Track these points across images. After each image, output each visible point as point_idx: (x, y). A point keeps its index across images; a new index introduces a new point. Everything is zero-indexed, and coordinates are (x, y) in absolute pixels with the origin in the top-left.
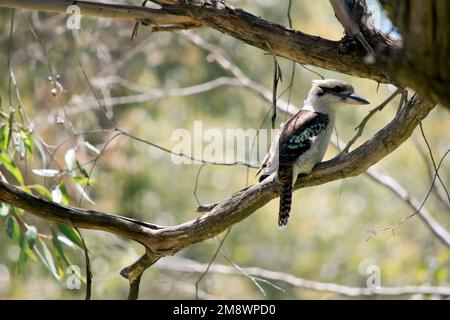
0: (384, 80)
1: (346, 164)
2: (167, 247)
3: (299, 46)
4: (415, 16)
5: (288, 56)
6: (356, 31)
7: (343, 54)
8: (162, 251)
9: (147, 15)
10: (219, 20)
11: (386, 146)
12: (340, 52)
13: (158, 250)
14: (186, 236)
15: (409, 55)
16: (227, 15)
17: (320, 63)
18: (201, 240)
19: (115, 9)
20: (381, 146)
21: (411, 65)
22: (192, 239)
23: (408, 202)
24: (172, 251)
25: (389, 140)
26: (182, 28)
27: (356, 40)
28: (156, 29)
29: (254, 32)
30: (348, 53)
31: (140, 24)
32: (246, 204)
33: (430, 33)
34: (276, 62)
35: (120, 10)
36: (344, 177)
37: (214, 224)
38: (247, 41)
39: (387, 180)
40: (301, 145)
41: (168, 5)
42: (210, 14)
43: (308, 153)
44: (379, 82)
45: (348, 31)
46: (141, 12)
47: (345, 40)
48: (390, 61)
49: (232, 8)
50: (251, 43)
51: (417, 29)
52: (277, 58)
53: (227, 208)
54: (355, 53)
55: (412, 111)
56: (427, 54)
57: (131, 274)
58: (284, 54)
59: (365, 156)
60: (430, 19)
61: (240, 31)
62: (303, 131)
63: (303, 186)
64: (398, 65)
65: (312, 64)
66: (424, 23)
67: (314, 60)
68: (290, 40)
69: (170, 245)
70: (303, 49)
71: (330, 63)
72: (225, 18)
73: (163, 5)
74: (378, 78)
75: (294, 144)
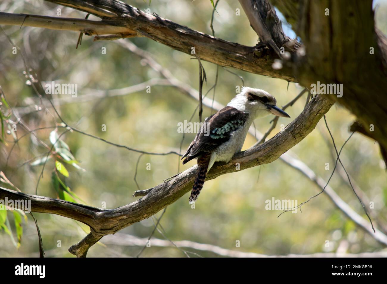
0: (293, 79)
1: (261, 153)
2: (109, 227)
3: (220, 51)
4: (315, 27)
5: (211, 60)
6: (268, 38)
7: (258, 57)
8: (105, 231)
9: (90, 27)
10: (151, 30)
11: (294, 137)
12: (255, 56)
13: (101, 230)
14: (125, 217)
15: (310, 61)
16: (158, 25)
17: (238, 66)
18: (138, 221)
19: (62, 22)
20: (291, 137)
21: (313, 70)
22: (130, 220)
23: (315, 182)
24: (114, 230)
25: (297, 132)
26: (119, 37)
27: (269, 46)
28: (98, 38)
29: (182, 40)
30: (262, 57)
31: (84, 34)
32: (176, 189)
33: (327, 42)
34: (201, 66)
35: (66, 22)
36: (259, 164)
37: (149, 206)
38: (175, 48)
39: (298, 163)
40: (222, 137)
41: (108, 18)
42: (143, 25)
43: (227, 143)
44: (289, 81)
45: (261, 38)
46: (85, 24)
47: (259, 46)
48: (295, 67)
49: (163, 19)
50: (179, 49)
51: (316, 39)
52: (202, 62)
53: (160, 192)
54: (268, 57)
55: (316, 107)
56: (325, 60)
57: (78, 251)
58: (208, 59)
59: (277, 145)
60: (327, 30)
61: (169, 38)
62: (224, 124)
63: (225, 173)
64: (301, 70)
65: (232, 66)
66: (322, 33)
67: (233, 63)
68: (212, 46)
69: (112, 225)
70: (223, 54)
71: (247, 65)
72: (156, 28)
73: (103, 18)
74: (288, 78)
75: (215, 134)
